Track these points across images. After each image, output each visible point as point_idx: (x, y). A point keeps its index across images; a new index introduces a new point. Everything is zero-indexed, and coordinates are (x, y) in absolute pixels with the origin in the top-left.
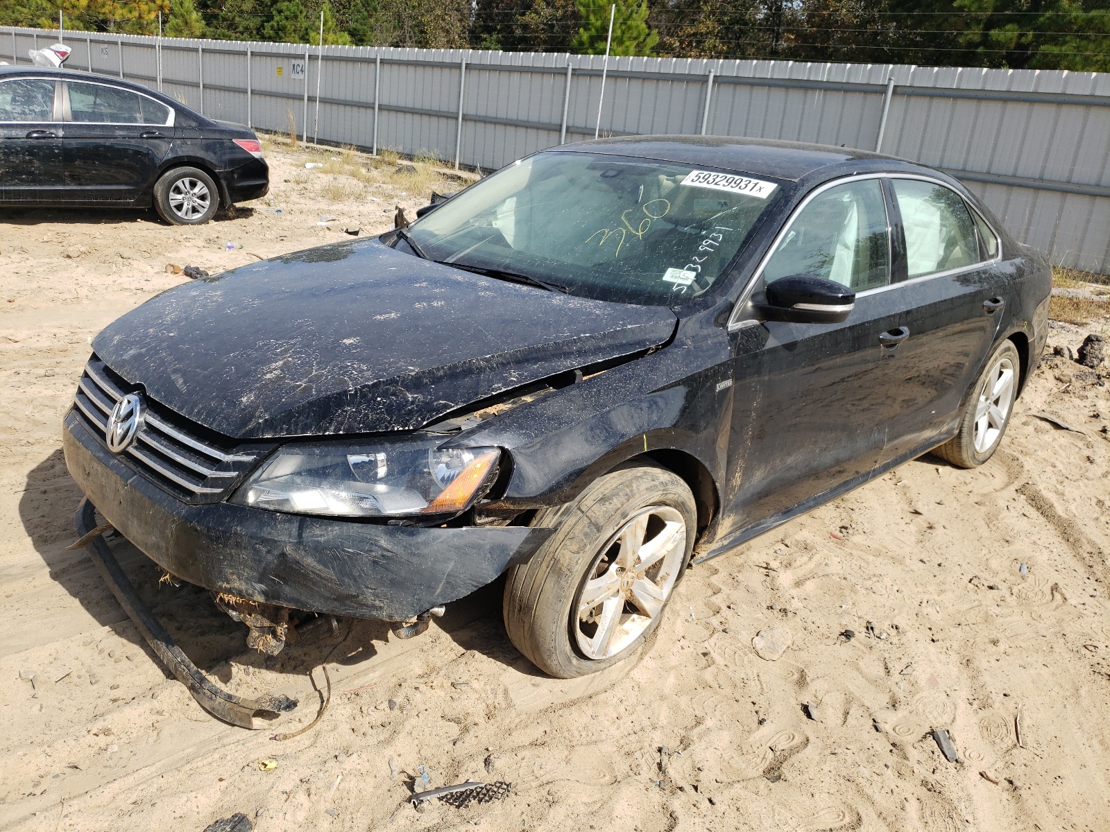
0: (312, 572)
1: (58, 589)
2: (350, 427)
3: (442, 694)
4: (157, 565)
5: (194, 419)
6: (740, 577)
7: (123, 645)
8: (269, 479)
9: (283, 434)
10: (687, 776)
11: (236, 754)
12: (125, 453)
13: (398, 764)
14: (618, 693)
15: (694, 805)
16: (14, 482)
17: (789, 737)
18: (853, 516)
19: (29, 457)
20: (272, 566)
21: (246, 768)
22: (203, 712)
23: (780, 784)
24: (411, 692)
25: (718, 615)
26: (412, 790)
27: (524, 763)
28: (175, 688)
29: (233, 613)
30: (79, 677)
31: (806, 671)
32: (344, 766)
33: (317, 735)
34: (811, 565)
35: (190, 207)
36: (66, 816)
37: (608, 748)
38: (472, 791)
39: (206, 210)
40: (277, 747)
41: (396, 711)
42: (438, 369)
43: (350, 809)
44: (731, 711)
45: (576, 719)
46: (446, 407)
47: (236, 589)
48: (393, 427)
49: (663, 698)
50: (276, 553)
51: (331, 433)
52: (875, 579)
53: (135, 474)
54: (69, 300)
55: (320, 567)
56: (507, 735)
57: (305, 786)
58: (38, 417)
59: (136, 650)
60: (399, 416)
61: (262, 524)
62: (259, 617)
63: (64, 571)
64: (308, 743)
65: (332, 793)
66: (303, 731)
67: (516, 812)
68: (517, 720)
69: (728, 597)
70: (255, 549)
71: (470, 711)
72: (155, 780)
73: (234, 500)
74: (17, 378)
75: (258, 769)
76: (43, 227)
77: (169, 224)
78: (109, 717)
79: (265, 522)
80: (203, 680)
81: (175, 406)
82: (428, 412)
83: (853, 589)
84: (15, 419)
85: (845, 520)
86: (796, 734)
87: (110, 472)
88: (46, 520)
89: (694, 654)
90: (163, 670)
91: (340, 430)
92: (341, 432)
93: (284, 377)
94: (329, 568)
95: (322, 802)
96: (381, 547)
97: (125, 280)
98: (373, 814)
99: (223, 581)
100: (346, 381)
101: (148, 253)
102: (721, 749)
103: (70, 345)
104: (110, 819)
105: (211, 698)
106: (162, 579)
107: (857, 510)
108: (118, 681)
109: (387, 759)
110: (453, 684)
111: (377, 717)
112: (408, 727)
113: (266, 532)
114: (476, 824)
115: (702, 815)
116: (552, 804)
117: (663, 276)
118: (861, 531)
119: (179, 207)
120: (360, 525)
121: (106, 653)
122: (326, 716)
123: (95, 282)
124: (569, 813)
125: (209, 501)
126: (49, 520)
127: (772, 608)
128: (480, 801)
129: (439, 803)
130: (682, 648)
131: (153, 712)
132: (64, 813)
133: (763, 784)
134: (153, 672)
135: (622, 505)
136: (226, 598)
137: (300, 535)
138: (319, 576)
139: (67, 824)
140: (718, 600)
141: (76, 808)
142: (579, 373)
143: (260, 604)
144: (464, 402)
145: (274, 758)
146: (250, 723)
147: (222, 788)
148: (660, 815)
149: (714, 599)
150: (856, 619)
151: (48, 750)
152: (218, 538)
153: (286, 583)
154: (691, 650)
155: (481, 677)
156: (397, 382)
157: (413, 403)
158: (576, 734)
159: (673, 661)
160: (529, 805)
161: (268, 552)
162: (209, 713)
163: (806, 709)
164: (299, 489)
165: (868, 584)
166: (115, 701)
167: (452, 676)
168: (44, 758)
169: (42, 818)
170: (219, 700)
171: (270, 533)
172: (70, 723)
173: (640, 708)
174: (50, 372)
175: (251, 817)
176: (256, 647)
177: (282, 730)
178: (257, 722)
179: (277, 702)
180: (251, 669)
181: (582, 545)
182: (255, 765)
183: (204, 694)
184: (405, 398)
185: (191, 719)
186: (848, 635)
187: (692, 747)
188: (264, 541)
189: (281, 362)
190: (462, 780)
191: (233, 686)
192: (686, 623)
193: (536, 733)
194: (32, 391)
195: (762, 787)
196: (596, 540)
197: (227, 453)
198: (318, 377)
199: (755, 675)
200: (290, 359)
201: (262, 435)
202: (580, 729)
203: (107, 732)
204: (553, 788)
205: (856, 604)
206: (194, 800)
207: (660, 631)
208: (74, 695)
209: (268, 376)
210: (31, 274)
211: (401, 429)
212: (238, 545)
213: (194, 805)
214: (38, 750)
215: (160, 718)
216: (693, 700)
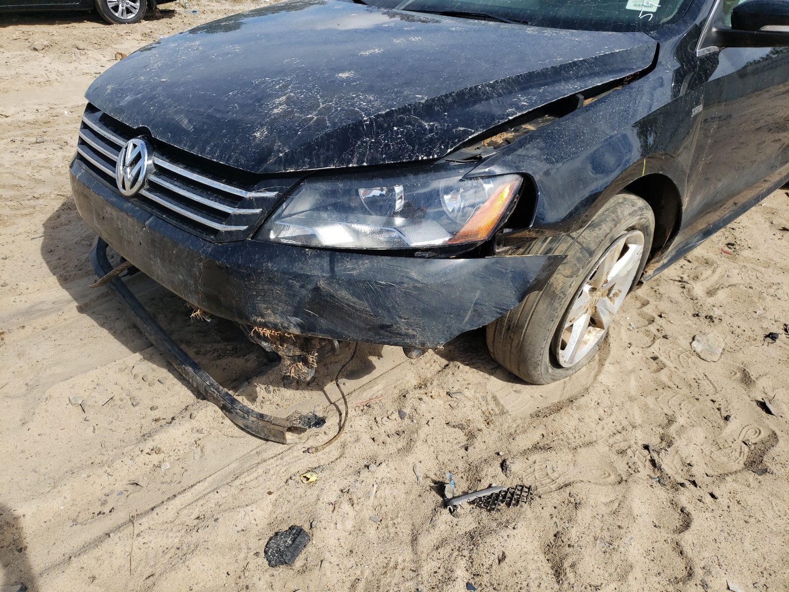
0: (347, 304)
1: (87, 321)
2: (373, 159)
3: (441, 402)
4: (185, 302)
5: (209, 157)
6: (661, 290)
7: (153, 370)
8: (290, 215)
9: (306, 168)
10: (680, 471)
11: (278, 468)
12: (137, 195)
13: (421, 470)
14: (593, 396)
15: (700, 501)
16: (30, 231)
17: (756, 432)
18: (735, 234)
19: (37, 208)
20: (307, 300)
21: (290, 481)
22: (237, 428)
23: (768, 476)
24: (416, 403)
25: (654, 324)
26: (443, 496)
27: (537, 467)
28: (209, 408)
29: (264, 344)
30: (121, 400)
31: (747, 370)
32: (376, 476)
33: (344, 446)
34: (716, 277)
35: (124, 8)
36: (138, 535)
37: (602, 448)
38: (498, 495)
39: (137, 10)
40: (310, 460)
41: (407, 421)
42: (446, 96)
43: (390, 515)
44: (694, 409)
45: (566, 422)
46: (467, 133)
47: (271, 323)
48: (418, 157)
49: (631, 399)
50: (310, 287)
51: (355, 165)
52: (775, 287)
53: (152, 215)
54: (42, 83)
55: (355, 299)
56: (511, 439)
57: (346, 497)
58: (37, 176)
59: (164, 373)
60: (421, 145)
61: (292, 260)
62: (291, 347)
63: (86, 305)
64: (336, 454)
65: (371, 502)
66: (330, 442)
67: (546, 513)
68: (515, 425)
69: (656, 307)
70: (288, 284)
71: (470, 418)
72: (211, 495)
73: (260, 238)
74: (14, 145)
75: (300, 481)
76: (11, 28)
77: (109, 23)
78: (157, 437)
79: (296, 258)
80: (233, 401)
81: (185, 145)
82: (450, 139)
83: (760, 296)
84: (19, 178)
85: (729, 238)
86: (761, 428)
87: (125, 216)
88: (63, 262)
89: (644, 359)
90: (193, 392)
91: (363, 162)
92: (365, 164)
93: (292, 111)
94: (363, 300)
95: (365, 510)
96: (412, 279)
97: (84, 67)
98: (411, 518)
99: (257, 316)
100: (358, 112)
101: (99, 45)
102: (699, 445)
103: (51, 118)
104: (180, 534)
105: (244, 417)
106: (193, 315)
107: (737, 229)
108: (156, 402)
109: (411, 466)
110: (448, 394)
111: (391, 426)
112: (422, 436)
113: (298, 267)
114: (514, 528)
115: (710, 510)
116: (577, 506)
117: (625, 5)
118: (746, 246)
119: (116, 8)
120: (389, 258)
121: (140, 378)
122: (347, 428)
123: (61, 69)
124: (595, 514)
125: (234, 238)
126: (65, 261)
127: (697, 315)
128: (508, 505)
129: (470, 507)
130: (633, 354)
131: (194, 431)
132: (136, 532)
133: (751, 477)
134: (185, 395)
135: (611, 231)
136: (261, 331)
137: (332, 270)
138: (353, 308)
139: (141, 543)
140: (649, 310)
141: (145, 526)
142: (581, 97)
143: (296, 336)
144: (483, 128)
145: (312, 470)
146: (284, 438)
147: (272, 500)
148: (671, 511)
149: (645, 309)
150: (774, 322)
151: (109, 470)
152: (249, 275)
153: (321, 316)
154: (640, 355)
155: (470, 386)
156: (409, 111)
157: (431, 131)
158: (570, 436)
159: (629, 365)
160: (555, 508)
161: (302, 286)
162: (242, 429)
163: (763, 406)
164: (326, 223)
165: (772, 291)
166: (156, 420)
167: (445, 386)
168: (106, 478)
169: (116, 538)
170: (252, 419)
171: (302, 268)
172: (122, 443)
173: (615, 409)
174: (40, 140)
175: (306, 528)
176: (289, 374)
177: (311, 443)
178: (289, 436)
179: (306, 419)
180: (271, 388)
181: (575, 269)
182: (297, 478)
183: (237, 413)
184: (421, 126)
185: (227, 436)
186: (772, 336)
187: (676, 444)
188: (297, 276)
189: (284, 98)
190: (485, 484)
191: (258, 404)
192: (629, 332)
193: (534, 436)
194: (29, 155)
195: (751, 480)
196: (588, 264)
197: (248, 190)
198: (328, 109)
199: (703, 375)
200: (292, 94)
201: (285, 169)
202: (572, 431)
203: (157, 450)
204: (572, 490)
205: (767, 308)
206: (251, 513)
207: (611, 340)
208: (120, 417)
209: (276, 111)
210: (8, 64)
211: (425, 158)
212: (271, 281)
213: (252, 518)
214: (100, 471)
215: (200, 436)
216: (658, 400)
